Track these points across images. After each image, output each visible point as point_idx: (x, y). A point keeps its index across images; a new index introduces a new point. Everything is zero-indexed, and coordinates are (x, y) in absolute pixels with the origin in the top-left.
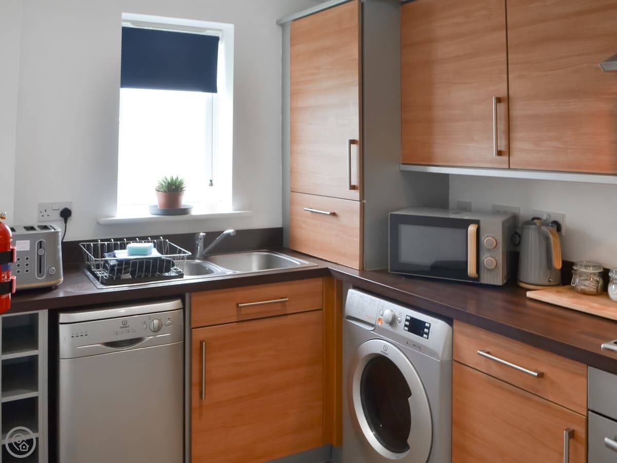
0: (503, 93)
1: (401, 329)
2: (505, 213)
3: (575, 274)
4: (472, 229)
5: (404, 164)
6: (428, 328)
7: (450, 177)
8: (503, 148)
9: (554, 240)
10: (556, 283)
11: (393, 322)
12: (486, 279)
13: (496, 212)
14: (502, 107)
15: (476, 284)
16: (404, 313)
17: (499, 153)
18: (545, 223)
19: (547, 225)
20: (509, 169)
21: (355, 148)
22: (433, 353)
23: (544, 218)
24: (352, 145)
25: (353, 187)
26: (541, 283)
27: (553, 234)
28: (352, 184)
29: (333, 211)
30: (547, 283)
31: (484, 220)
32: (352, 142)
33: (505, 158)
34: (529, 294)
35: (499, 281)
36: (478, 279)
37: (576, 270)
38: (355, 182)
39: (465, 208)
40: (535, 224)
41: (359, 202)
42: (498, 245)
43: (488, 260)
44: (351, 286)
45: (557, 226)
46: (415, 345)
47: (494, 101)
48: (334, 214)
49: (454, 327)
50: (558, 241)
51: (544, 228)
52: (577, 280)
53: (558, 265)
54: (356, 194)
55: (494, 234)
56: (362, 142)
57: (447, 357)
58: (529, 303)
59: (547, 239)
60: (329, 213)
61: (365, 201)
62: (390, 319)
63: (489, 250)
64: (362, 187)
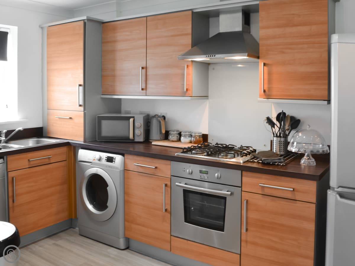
0: (144, 66)
1: (104, 162)
2: (144, 114)
3: (170, 134)
4: (131, 120)
5: (102, 95)
6: (115, 159)
7: (122, 99)
8: (144, 87)
9: (163, 123)
10: (163, 139)
11: (100, 160)
12: (137, 140)
13: (141, 113)
14: (144, 70)
15: (133, 142)
16: (105, 155)
17: (143, 89)
18: (159, 117)
19: (160, 117)
20: (146, 95)
21: (81, 88)
22: (117, 168)
23: (159, 115)
24: (80, 87)
25: (80, 106)
26: (158, 139)
27: (162, 120)
28: (80, 104)
29: (70, 117)
30: (160, 139)
31: (136, 116)
32: (80, 85)
33: (144, 91)
34: (153, 143)
35: (141, 139)
36: (134, 140)
37: (170, 133)
38: (81, 103)
39: (128, 113)
40: (155, 117)
41: (83, 112)
42: (142, 126)
43: (137, 132)
44: (80, 148)
45: (164, 117)
46: (110, 167)
47: (141, 68)
48: (71, 118)
49: (125, 157)
50: (164, 123)
51: (159, 118)
52: (170, 137)
53: (164, 131)
54: (82, 108)
55: (140, 122)
56: (84, 85)
57: (122, 169)
58: (153, 146)
59: (160, 122)
60: (68, 118)
61: (86, 111)
62: (99, 158)
63: (138, 128)
64: (84, 105)
